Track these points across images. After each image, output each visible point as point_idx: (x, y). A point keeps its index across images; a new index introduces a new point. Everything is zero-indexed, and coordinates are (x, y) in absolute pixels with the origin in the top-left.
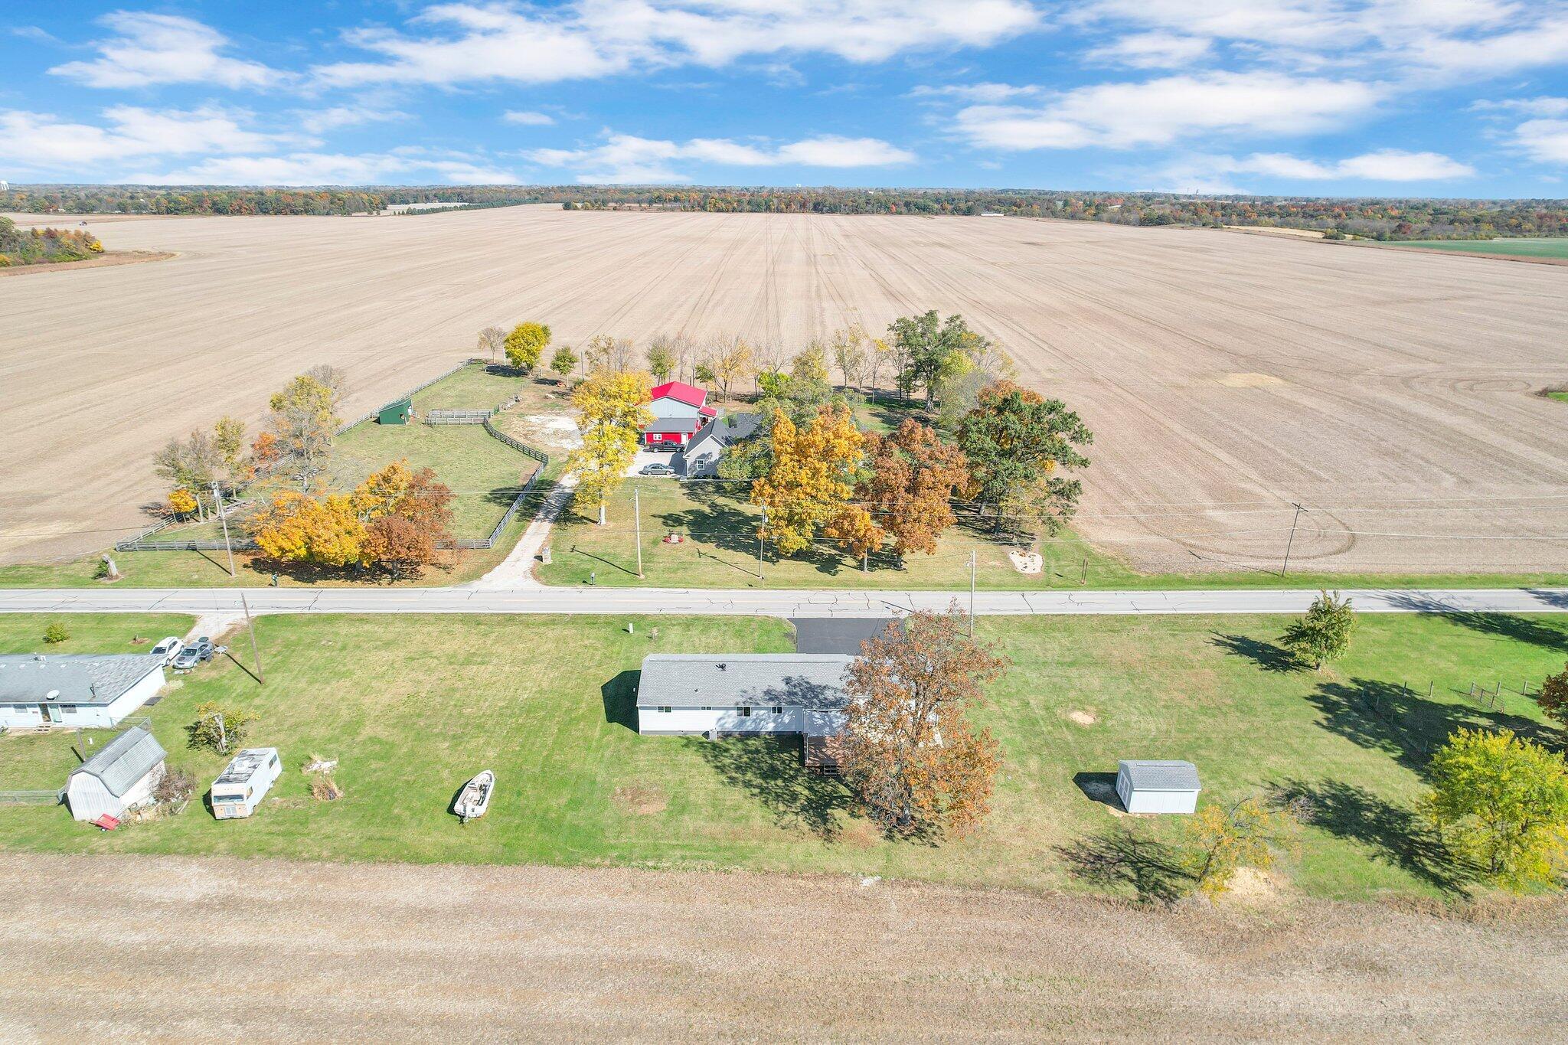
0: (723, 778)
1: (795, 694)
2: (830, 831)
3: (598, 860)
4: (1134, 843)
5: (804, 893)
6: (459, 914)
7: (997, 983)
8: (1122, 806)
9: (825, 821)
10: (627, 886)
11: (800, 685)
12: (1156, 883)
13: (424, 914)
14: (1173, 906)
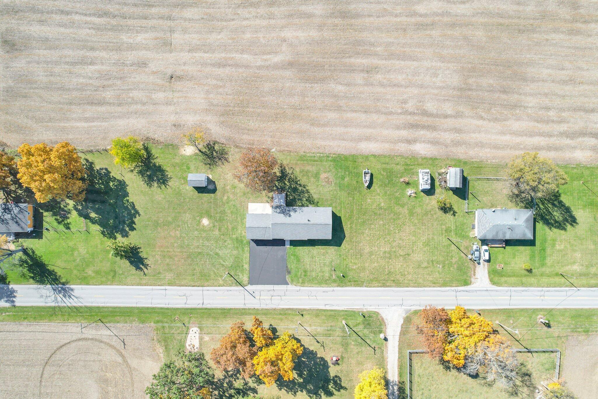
0: (307, 188)
1: (288, 211)
2: (281, 167)
3: (334, 156)
4: (210, 164)
5: (287, 146)
6: (360, 139)
7: (251, 122)
8: (208, 179)
9: (282, 171)
10: (326, 147)
11: (286, 214)
12: (210, 150)
13: (368, 139)
14: (209, 142)
